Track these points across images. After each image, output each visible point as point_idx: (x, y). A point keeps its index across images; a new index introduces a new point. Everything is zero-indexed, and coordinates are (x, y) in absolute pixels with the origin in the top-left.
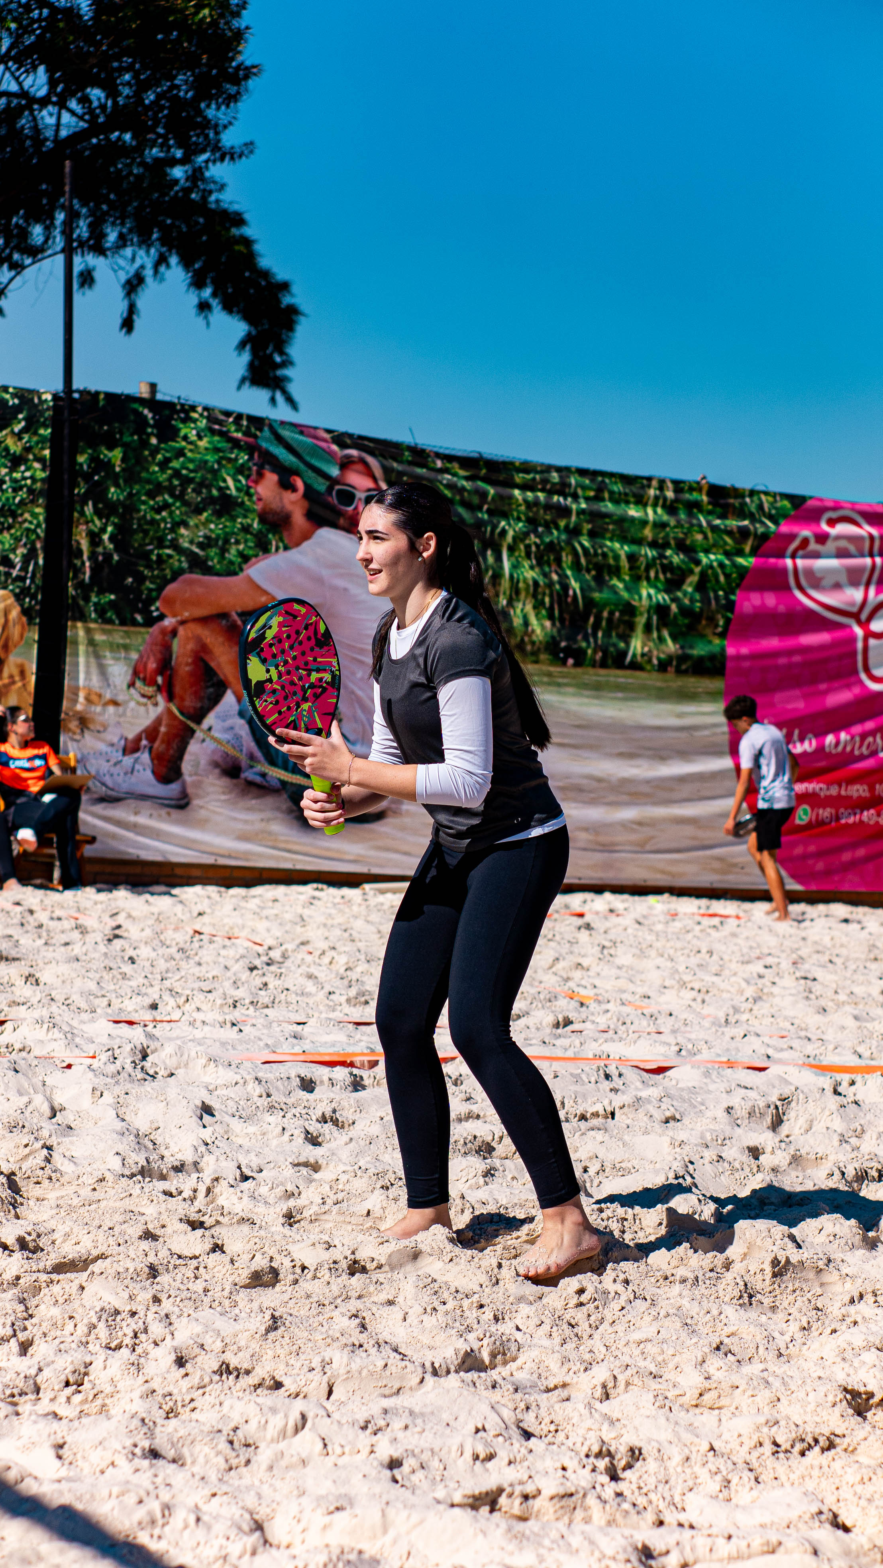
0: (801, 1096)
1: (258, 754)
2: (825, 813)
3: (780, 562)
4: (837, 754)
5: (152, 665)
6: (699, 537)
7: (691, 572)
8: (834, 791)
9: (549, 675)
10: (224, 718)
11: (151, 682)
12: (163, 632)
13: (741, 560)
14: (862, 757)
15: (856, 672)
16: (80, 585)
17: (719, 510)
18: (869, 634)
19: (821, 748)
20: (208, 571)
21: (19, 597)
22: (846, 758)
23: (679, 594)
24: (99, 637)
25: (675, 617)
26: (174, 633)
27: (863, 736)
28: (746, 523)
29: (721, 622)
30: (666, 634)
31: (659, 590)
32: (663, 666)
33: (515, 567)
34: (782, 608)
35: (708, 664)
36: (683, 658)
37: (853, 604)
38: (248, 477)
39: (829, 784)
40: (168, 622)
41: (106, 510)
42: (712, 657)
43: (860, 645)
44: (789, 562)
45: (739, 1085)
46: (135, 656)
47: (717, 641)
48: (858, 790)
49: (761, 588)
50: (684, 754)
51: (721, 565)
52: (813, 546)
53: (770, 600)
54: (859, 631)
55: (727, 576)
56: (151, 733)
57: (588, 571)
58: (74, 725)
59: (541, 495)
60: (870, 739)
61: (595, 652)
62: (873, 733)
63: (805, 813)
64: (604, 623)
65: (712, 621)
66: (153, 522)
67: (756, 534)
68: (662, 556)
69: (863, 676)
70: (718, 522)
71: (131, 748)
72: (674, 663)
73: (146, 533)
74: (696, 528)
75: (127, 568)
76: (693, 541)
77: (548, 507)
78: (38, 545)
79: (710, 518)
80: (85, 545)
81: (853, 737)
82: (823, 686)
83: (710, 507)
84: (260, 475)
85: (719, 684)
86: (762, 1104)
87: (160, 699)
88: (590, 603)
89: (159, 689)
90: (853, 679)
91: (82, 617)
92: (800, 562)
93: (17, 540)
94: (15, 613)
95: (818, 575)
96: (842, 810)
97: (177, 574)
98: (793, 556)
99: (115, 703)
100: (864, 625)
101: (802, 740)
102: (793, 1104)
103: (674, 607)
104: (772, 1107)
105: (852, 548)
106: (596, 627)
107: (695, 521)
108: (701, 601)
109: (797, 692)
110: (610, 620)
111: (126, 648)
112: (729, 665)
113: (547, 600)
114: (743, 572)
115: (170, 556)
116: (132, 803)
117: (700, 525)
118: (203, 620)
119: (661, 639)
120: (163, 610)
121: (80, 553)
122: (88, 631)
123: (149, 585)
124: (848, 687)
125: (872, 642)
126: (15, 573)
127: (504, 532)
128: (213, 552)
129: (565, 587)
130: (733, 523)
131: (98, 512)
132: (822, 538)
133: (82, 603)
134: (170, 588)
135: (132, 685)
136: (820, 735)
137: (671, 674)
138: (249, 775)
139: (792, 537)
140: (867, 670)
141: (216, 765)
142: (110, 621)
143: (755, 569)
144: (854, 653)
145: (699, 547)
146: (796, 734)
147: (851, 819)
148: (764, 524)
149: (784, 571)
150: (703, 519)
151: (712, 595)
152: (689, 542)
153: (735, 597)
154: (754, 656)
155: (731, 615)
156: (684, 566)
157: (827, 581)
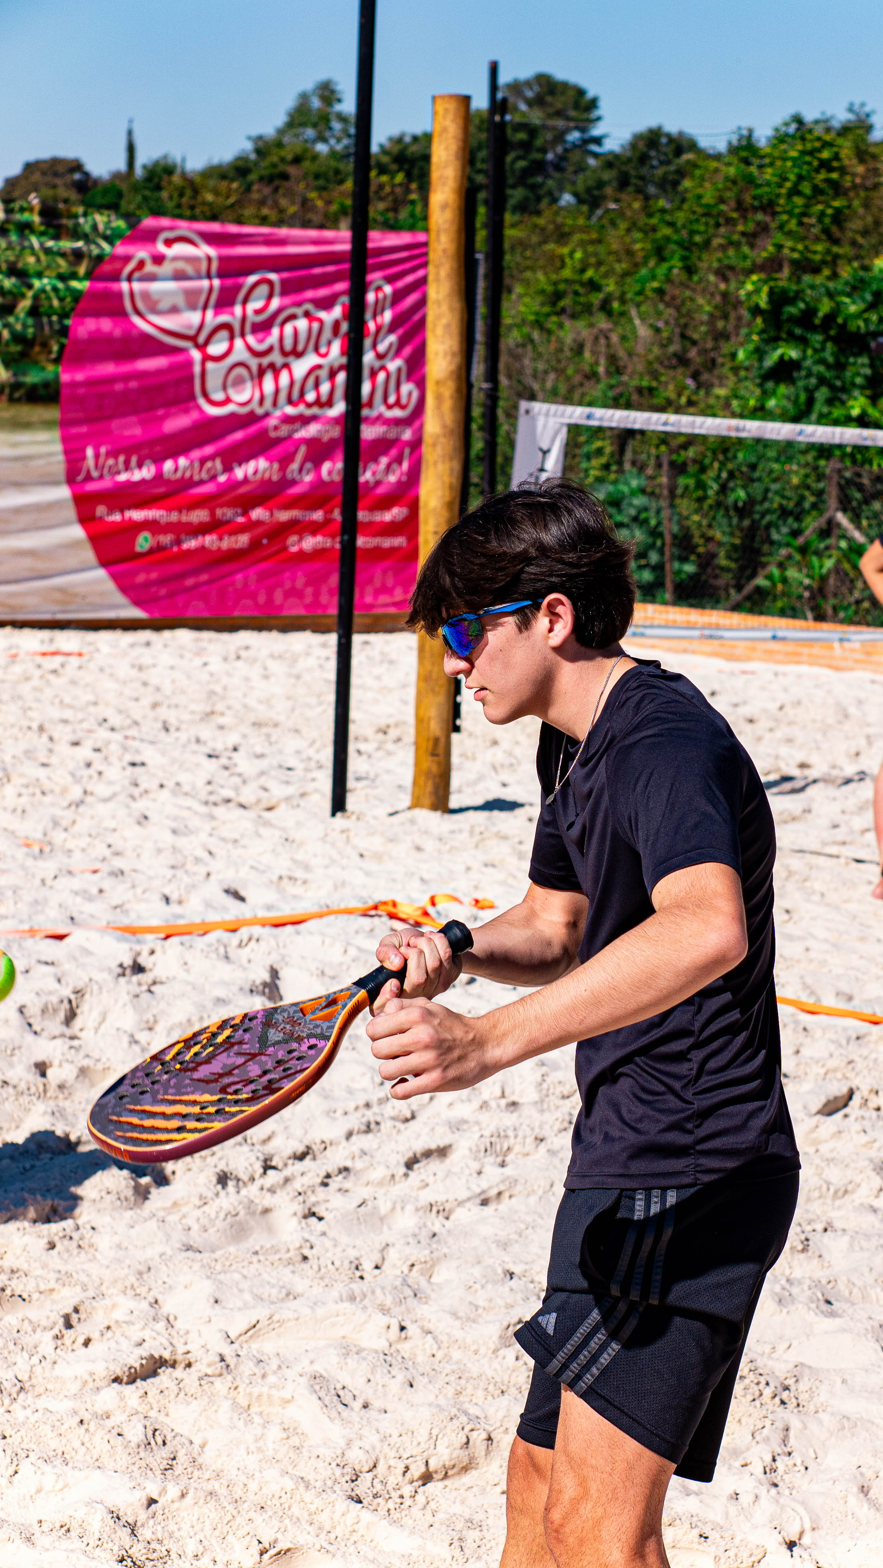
0: (95, 987)
2: (166, 539)
3: (114, 286)
4: (177, 481)
6: (31, 260)
7: (23, 296)
8: (174, 517)
13: (75, 284)
14: (202, 482)
15: (193, 398)
17: (52, 231)
18: (206, 358)
19: (159, 474)
22: (187, 484)
23: (11, 319)
25: (7, 344)
27: (203, 461)
28: (80, 244)
29: (55, 348)
34: (118, 333)
35: (42, 392)
36: (16, 386)
37: (190, 327)
39: (169, 510)
42: (46, 385)
43: (197, 369)
44: (124, 286)
45: (39, 962)
47: (51, 368)
48: (199, 516)
49: (97, 314)
50: (19, 485)
51: (55, 289)
52: (150, 268)
53: (106, 324)
54: (196, 355)
55: (61, 300)
60: (209, 464)
62: (212, 457)
63: (146, 539)
65: (45, 345)
67: (90, 256)
69: (201, 401)
70: (50, 244)
72: (7, 391)
74: (28, 251)
76: (26, 264)
79: (43, 239)
81: (192, 462)
82: (161, 412)
83: (42, 228)
85: (53, 413)
90: (191, 404)
92: (137, 286)
95: (155, 297)
96: (183, 537)
98: (129, 279)
100: (202, 348)
101: (140, 466)
103: (5, 333)
104: (66, 1002)
105: (189, 270)
107: (26, 244)
108: (34, 326)
109: (134, 419)
112: (65, 393)
114: (77, 296)
117: (32, 248)
124: (186, 411)
125: (210, 365)
130: (67, 245)
132: (159, 259)
136: (159, 461)
137: (4, 403)
139: (127, 259)
140: (205, 395)
143: (90, 292)
144: (191, 377)
145: (31, 271)
146: (134, 460)
147: (191, 544)
148: (98, 245)
149: (119, 295)
150: (35, 241)
151: (45, 320)
152: (20, 265)
153: (68, 322)
154: (89, 383)
155: (64, 341)
156: (15, 291)
157: (164, 305)
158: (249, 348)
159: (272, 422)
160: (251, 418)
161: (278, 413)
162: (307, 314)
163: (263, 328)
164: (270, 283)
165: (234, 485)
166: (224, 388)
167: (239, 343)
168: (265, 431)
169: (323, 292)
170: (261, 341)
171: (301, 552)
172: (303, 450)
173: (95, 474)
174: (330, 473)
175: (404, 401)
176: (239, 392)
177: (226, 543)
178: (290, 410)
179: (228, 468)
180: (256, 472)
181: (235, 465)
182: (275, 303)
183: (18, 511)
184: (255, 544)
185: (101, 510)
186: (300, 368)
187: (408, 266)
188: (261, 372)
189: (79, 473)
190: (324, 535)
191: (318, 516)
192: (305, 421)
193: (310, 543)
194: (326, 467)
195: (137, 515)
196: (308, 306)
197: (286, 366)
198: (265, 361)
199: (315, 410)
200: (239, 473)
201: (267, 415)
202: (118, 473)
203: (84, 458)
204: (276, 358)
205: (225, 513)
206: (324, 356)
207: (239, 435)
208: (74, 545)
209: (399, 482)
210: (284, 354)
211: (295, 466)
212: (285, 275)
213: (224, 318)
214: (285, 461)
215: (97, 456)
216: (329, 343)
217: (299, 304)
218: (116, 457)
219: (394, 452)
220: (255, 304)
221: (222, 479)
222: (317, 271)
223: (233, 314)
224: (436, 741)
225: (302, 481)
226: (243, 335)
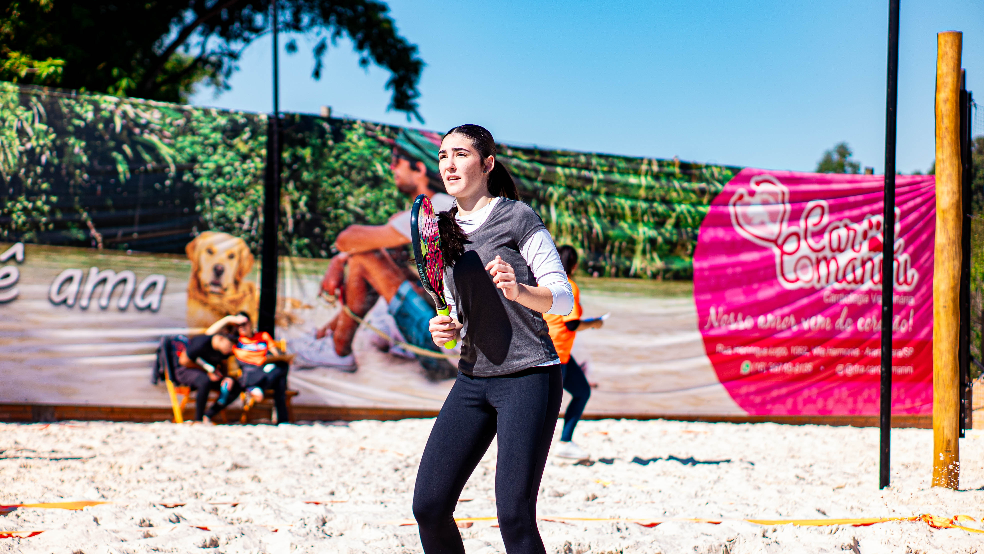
0: (742, 539)
1: (400, 336)
2: (760, 366)
3: (726, 209)
4: (766, 330)
5: (333, 282)
6: (674, 194)
7: (670, 216)
8: (765, 352)
9: (583, 283)
10: (378, 314)
11: (331, 293)
12: (339, 262)
13: (701, 209)
14: (782, 331)
15: (775, 277)
16: (286, 234)
17: (686, 177)
18: (783, 253)
19: (756, 324)
20: (366, 222)
21: (248, 242)
22: (772, 331)
23: (663, 230)
24: (299, 266)
25: (661, 245)
26: (345, 262)
27: (783, 317)
28: (703, 185)
29: (690, 247)
30: (655, 255)
31: (650, 228)
32: (654, 276)
33: (560, 215)
34: (728, 238)
35: (682, 274)
36: (667, 271)
37: (772, 234)
38: (390, 163)
39: (762, 347)
40: (342, 256)
41: (302, 187)
42: (685, 270)
43: (778, 260)
44: (731, 209)
45: (703, 534)
46: (321, 277)
47: (688, 260)
48: (780, 351)
49: (715, 226)
50: (669, 331)
51: (689, 212)
52: (747, 198)
53: (721, 233)
54: (777, 251)
55: (693, 218)
56: (333, 326)
57: (605, 217)
58: (284, 321)
59: (574, 171)
60: (786, 319)
61: (611, 267)
63: (747, 366)
64: (616, 250)
65: (684, 246)
66: (331, 194)
67: (710, 192)
68: (651, 207)
71: (321, 335)
72: (661, 273)
73: (326, 200)
74: (672, 190)
75: (315, 222)
76: (671, 197)
77: (579, 178)
78: (260, 209)
79: (682, 182)
80: (288, 208)
81: (776, 318)
82: (756, 286)
83: (680, 176)
84: (398, 162)
85: (690, 286)
86: (716, 544)
87: (339, 304)
88: (607, 238)
89: (337, 297)
90: (775, 282)
91: (287, 253)
92: (739, 209)
93: (246, 206)
94: (246, 252)
95: (750, 215)
96: (770, 365)
97: (347, 225)
98: (734, 205)
99: (309, 307)
100: (781, 247)
101: (744, 319)
102: (736, 544)
103: (660, 239)
104: (723, 546)
105: (771, 199)
106: (611, 252)
107: (671, 185)
108: (677, 234)
109: (739, 290)
110: (620, 248)
111: (316, 272)
112: (696, 275)
113: (580, 236)
114: (703, 217)
115: (342, 215)
116: (321, 370)
117: (674, 187)
118: (365, 254)
119: (652, 259)
120: (340, 248)
121: (285, 214)
122: (292, 263)
123: (330, 233)
124: (771, 285)
125: (786, 257)
126: (246, 226)
127: (551, 195)
128: (369, 211)
129: (591, 228)
130: (695, 185)
131: (297, 188)
132: (752, 193)
133: (287, 244)
134: (343, 235)
135: (320, 295)
136: (755, 316)
137: (659, 281)
138: (395, 350)
139: (732, 193)
140: (783, 275)
141: (374, 344)
142: (304, 256)
143: (711, 213)
144: (774, 265)
145: (674, 201)
146: (740, 316)
147: (775, 369)
148: (714, 185)
149: (728, 215)
150: (676, 183)
151: (683, 230)
152: (668, 198)
153: (698, 232)
154: (712, 268)
155: (696, 243)
156: (665, 213)
157: (756, 220)
158: (810, 247)
159: (826, 293)
160: (812, 291)
161: (829, 288)
162: (846, 226)
163: (818, 234)
164: (822, 208)
165: (802, 332)
166: (795, 270)
167: (803, 243)
168: (821, 299)
169: (856, 212)
170: (817, 242)
171: (845, 376)
172: (845, 311)
173: (716, 324)
174: (863, 325)
175: (909, 280)
176: (805, 274)
177: (799, 369)
178: (837, 286)
179: (798, 322)
180: (816, 324)
181: (803, 319)
182: (826, 219)
183: (669, 347)
184: (816, 371)
185: (720, 347)
186: (843, 259)
187: (910, 195)
188: (818, 262)
189: (706, 324)
190: (860, 364)
191: (856, 352)
192: (846, 292)
193: (851, 370)
194: (860, 321)
195: (742, 350)
196: (847, 221)
197: (834, 258)
198: (821, 255)
199: (853, 286)
200: (806, 325)
201: (822, 289)
202: (730, 324)
203: (708, 314)
204: (827, 253)
205: (798, 350)
206: (858, 252)
207: (805, 301)
208: (702, 368)
209: (907, 332)
210: (832, 250)
211: (840, 321)
212: (832, 201)
213: (794, 229)
214: (834, 318)
215: (717, 313)
216: (861, 244)
217: (840, 220)
218: (729, 314)
219: (904, 313)
220: (813, 220)
221: (795, 328)
222: (852, 199)
223: (799, 226)
224: (949, 442)
225: (844, 330)
226: (806, 238)
